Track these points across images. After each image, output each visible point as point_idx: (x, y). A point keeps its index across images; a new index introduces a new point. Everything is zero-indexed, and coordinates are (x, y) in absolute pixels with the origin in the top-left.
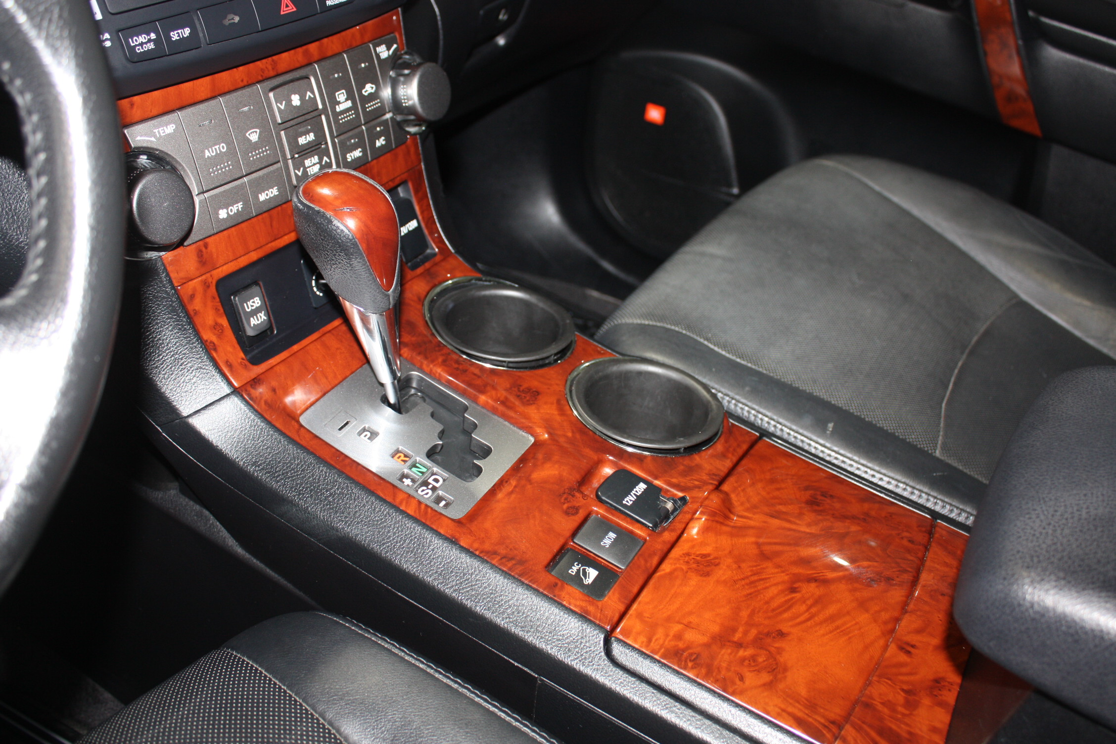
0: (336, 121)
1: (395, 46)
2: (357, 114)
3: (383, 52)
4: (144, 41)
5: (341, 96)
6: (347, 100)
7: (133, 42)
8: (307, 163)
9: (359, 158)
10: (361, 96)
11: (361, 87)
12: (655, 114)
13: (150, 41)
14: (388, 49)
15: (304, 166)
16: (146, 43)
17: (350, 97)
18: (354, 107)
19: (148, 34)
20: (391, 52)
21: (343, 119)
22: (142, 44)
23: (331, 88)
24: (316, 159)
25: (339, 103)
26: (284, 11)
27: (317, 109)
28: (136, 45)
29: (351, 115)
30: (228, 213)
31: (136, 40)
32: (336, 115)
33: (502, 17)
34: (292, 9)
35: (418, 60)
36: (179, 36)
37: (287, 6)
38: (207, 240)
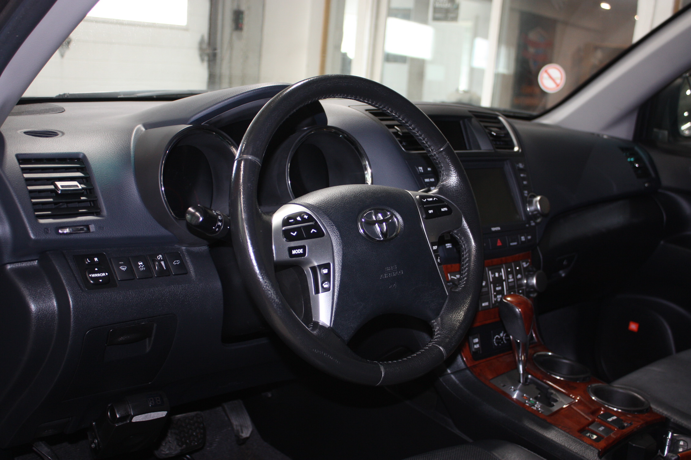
0: (508, 284)
1: (528, 264)
2: (515, 283)
5: (510, 277)
8: (498, 297)
10: (517, 278)
11: (517, 275)
12: (633, 327)
14: (526, 264)
17: (513, 277)
18: (514, 281)
21: (510, 285)
23: (507, 273)
24: (501, 296)
25: (509, 279)
26: (498, 244)
27: (503, 279)
29: (513, 284)
32: (508, 283)
33: (565, 263)
34: (501, 244)
35: (534, 269)
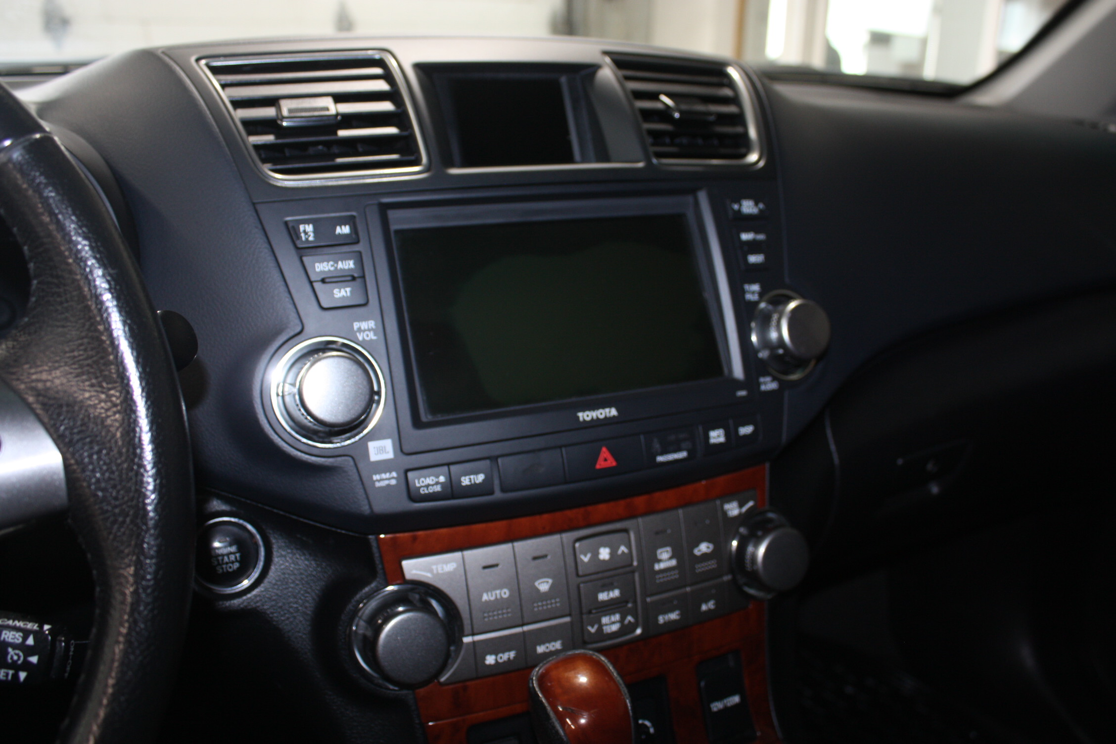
0: (653, 580)
1: (751, 504)
2: (682, 574)
3: (733, 509)
4: (431, 483)
5: (665, 554)
6: (671, 558)
7: (419, 483)
8: (605, 620)
9: (675, 621)
10: (691, 555)
13: (437, 483)
14: (741, 506)
15: (599, 622)
16: (433, 485)
17: (676, 555)
18: (680, 567)
19: (437, 477)
20: (744, 509)
21: (661, 579)
22: (427, 486)
23: (653, 545)
24: (617, 617)
25: (659, 561)
26: (600, 464)
27: (631, 565)
28: (422, 487)
29: (674, 575)
30: (496, 660)
31: (423, 482)
32: (653, 573)
33: (930, 466)
34: (611, 463)
36: (471, 481)
37: (605, 460)
38: (469, 683)
